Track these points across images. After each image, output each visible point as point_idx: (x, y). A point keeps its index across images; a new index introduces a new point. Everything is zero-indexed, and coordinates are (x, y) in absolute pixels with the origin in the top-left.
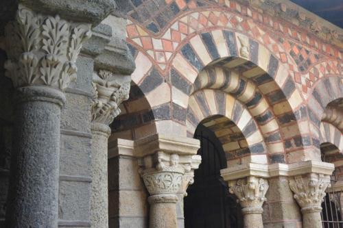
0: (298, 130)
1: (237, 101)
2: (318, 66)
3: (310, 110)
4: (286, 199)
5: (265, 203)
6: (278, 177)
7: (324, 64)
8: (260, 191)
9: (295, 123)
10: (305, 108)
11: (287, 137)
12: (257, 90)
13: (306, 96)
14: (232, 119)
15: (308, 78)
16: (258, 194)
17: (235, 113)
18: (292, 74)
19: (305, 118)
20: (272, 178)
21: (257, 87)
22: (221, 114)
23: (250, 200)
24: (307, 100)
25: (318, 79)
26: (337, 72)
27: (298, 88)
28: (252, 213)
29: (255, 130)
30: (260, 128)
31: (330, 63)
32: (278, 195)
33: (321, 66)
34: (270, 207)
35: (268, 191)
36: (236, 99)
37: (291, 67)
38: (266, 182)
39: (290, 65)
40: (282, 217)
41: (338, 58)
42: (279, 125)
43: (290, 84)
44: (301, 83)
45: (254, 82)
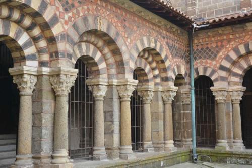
0: (57, 48)
1: (19, 27)
2: (80, 9)
3: (68, 36)
4: (46, 88)
5: (34, 90)
6: (42, 75)
7: (85, 7)
8: (31, 83)
9: (56, 43)
10: (64, 34)
11: (51, 51)
12: (34, 21)
13: (66, 27)
14: (14, 38)
15: (71, 15)
16: (29, 84)
17: (17, 34)
18: (58, 13)
19: (63, 41)
20: (39, 75)
21: (33, 19)
22: (6, 34)
23: (24, 88)
24: (67, 30)
25: (79, 16)
26: (95, 13)
27: (61, 22)
28: (25, 95)
29: (32, 46)
30: (35, 45)
31: (90, 7)
32: (41, 86)
33: (83, 8)
34: (37, 92)
35: (36, 83)
36: (19, 25)
37: (58, 8)
38: (36, 78)
39: (57, 7)
40: (42, 98)
41: (97, 4)
42: (48, 44)
43: (55, 19)
44: (64, 19)
45: (32, 16)
